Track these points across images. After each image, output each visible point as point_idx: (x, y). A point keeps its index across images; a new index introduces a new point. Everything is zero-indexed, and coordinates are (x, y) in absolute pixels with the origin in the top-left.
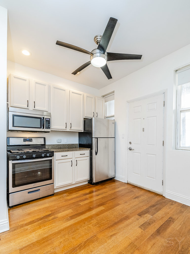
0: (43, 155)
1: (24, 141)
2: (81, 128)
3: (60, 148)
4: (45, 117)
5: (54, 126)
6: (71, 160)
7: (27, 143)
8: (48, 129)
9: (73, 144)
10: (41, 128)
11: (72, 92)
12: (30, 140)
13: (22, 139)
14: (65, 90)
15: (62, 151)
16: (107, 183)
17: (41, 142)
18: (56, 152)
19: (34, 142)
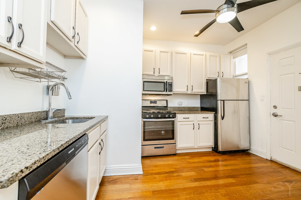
0: (167, 116)
1: (151, 103)
2: (203, 90)
3: (181, 111)
4: (168, 81)
5: (176, 89)
6: (193, 122)
7: (152, 105)
8: (170, 92)
9: (194, 107)
10: (164, 91)
11: (194, 54)
12: (155, 102)
13: (149, 101)
14: (186, 54)
15: (184, 113)
16: (238, 155)
17: (164, 104)
18: (178, 113)
19: (159, 104)
